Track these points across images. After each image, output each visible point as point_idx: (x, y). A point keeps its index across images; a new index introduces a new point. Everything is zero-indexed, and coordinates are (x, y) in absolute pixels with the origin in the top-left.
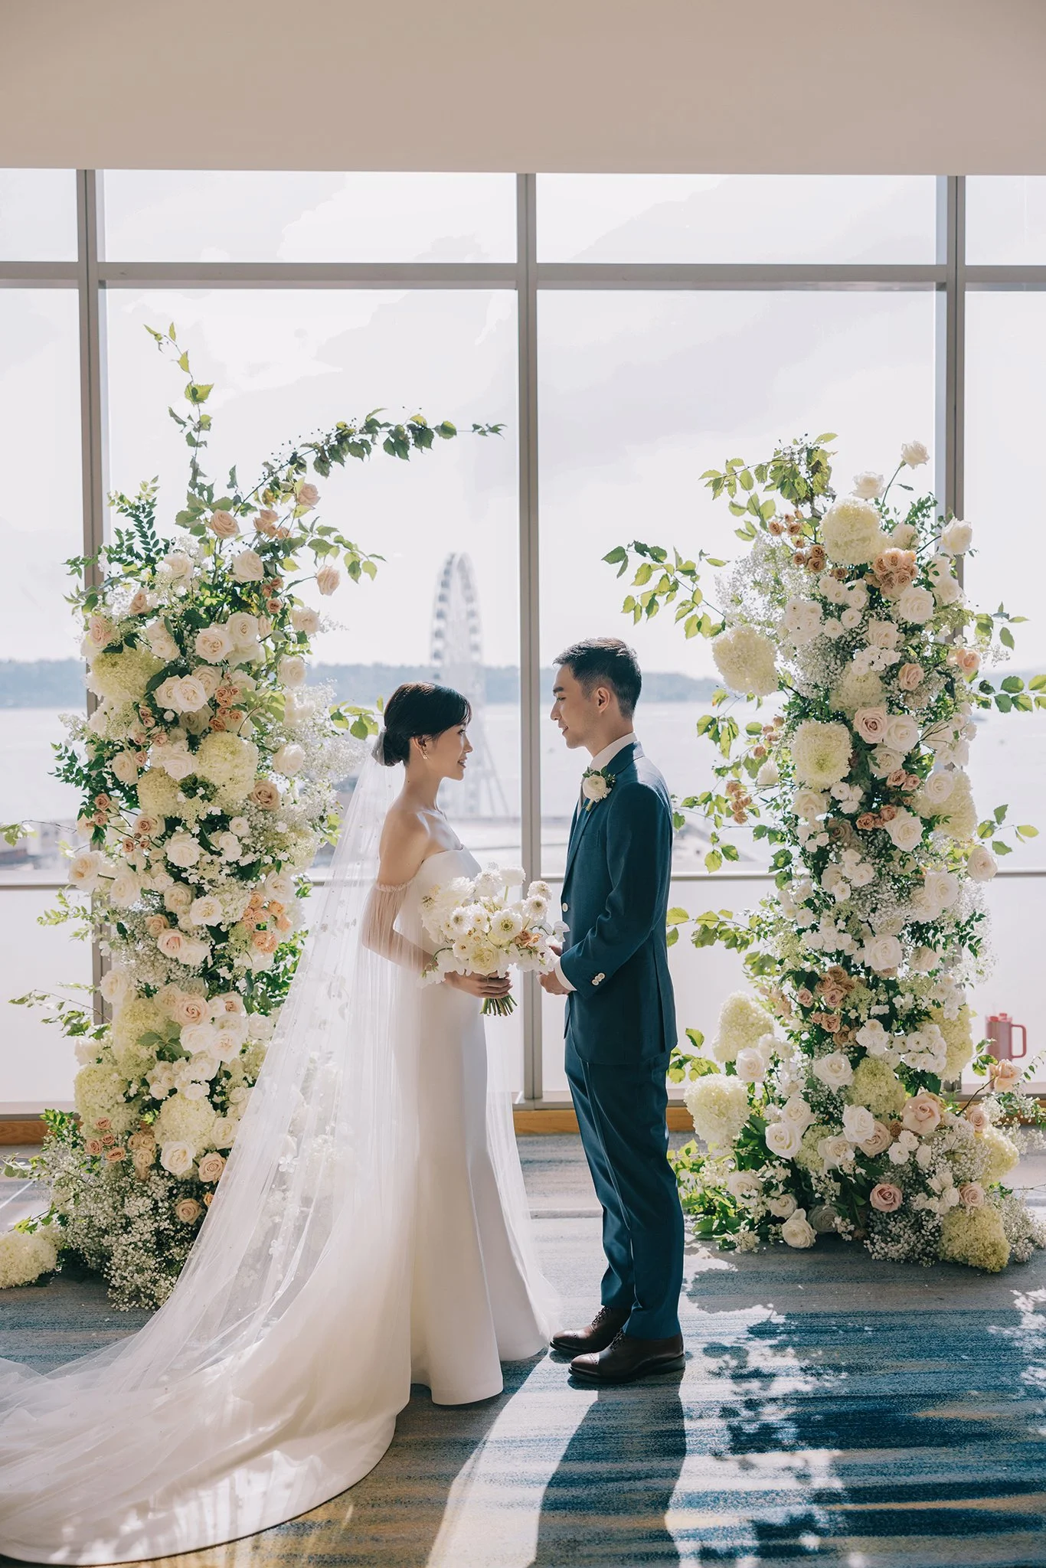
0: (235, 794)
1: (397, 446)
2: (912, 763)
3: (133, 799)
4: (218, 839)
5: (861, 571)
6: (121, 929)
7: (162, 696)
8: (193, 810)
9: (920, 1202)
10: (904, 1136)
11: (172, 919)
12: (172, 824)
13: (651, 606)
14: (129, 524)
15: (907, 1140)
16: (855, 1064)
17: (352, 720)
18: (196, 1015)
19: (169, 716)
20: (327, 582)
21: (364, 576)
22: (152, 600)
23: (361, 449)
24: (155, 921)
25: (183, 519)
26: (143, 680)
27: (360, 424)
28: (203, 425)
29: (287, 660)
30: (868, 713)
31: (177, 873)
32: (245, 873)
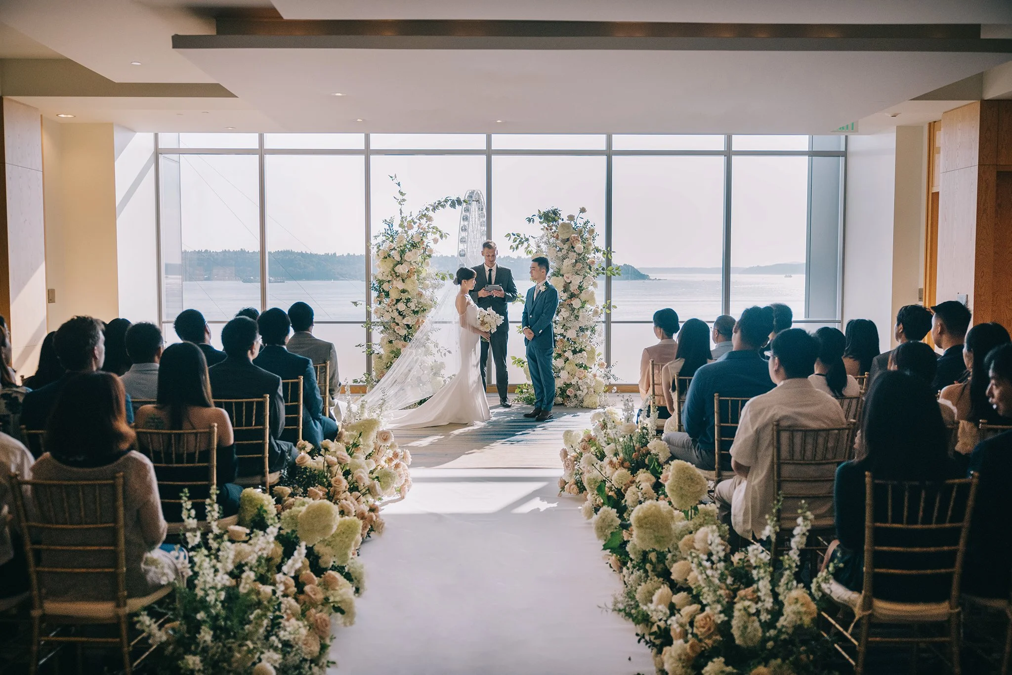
0: (412, 294)
1: (453, 205)
2: (580, 288)
3: (387, 295)
4: (410, 304)
5: (568, 240)
6: (384, 327)
7: (396, 269)
8: (405, 296)
9: (579, 393)
10: (575, 378)
11: (398, 324)
12: (398, 301)
13: (517, 248)
14: (387, 227)
15: (576, 379)
16: (565, 362)
17: (441, 276)
18: (404, 346)
19: (398, 274)
20: (436, 241)
21: (444, 238)
22: (394, 245)
23: (443, 206)
24: (393, 325)
25: (401, 226)
26: (392, 266)
27: (444, 199)
28: (404, 200)
29: (426, 260)
30: (567, 275)
31: (400, 313)
32: (415, 312)
